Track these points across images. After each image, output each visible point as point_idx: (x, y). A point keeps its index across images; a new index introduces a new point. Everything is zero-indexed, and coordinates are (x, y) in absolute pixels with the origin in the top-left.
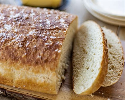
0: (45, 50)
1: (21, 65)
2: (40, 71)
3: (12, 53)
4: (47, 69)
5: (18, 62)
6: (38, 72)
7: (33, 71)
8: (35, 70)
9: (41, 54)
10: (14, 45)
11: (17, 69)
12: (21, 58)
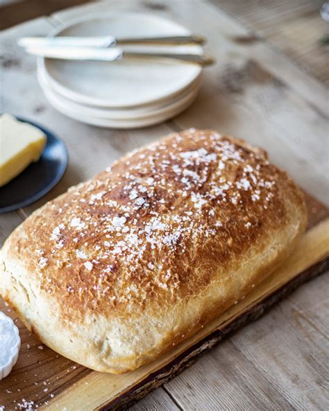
0: (243, 211)
1: (237, 258)
2: (265, 243)
3: (213, 253)
4: (269, 232)
5: (231, 256)
6: (263, 247)
7: (257, 252)
8: (258, 248)
9: (245, 218)
10: (202, 239)
11: (236, 270)
12: (230, 248)
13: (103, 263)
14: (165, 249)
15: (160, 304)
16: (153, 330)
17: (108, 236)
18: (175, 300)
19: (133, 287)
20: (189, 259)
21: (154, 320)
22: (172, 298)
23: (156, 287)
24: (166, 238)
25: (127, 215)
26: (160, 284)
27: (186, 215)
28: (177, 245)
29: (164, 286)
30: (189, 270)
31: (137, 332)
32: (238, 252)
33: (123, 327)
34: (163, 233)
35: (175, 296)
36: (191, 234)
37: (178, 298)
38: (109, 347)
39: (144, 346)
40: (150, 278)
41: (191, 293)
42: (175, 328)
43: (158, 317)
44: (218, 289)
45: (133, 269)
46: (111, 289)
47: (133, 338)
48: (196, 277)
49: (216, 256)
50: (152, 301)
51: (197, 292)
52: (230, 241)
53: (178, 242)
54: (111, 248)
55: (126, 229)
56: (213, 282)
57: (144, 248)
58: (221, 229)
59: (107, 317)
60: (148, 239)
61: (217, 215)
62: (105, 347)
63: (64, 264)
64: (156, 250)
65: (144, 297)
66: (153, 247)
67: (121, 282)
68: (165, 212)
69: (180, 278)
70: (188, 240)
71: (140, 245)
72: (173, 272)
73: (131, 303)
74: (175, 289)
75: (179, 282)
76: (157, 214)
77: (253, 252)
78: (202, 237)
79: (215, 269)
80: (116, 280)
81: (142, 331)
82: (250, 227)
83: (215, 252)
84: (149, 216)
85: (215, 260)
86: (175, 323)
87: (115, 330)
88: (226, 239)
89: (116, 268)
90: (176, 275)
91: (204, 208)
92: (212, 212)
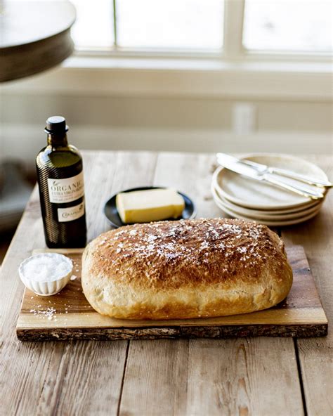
0: (228, 262)
1: (206, 285)
2: (232, 286)
3: (191, 274)
4: (238, 281)
5: (202, 282)
6: (229, 287)
7: (223, 288)
8: (224, 286)
9: (226, 266)
10: (189, 264)
11: (202, 291)
12: (204, 277)
13: (126, 252)
14: (164, 259)
15: (140, 284)
16: (129, 296)
17: (140, 242)
18: (151, 287)
19: (131, 269)
20: (173, 270)
21: (133, 291)
22: (149, 284)
23: (144, 275)
24: (169, 254)
25: (159, 236)
26: (147, 274)
27: (190, 249)
28: (172, 260)
29: (148, 276)
30: (169, 275)
31: (120, 293)
32: (209, 281)
33: (113, 286)
34: (169, 251)
35: (151, 284)
36: (185, 258)
37: (153, 286)
38: (102, 295)
39: (120, 303)
40: (144, 269)
41: (163, 288)
42: (143, 303)
43: (135, 290)
44: (183, 296)
45: (138, 260)
46: (120, 265)
47: (116, 295)
48: (171, 281)
49: (192, 277)
50: (137, 281)
51: (168, 289)
52: (206, 273)
53: (174, 259)
54: (137, 247)
55: (153, 242)
56: (181, 289)
57: (152, 254)
58: (206, 264)
59: (109, 278)
60: (159, 251)
61: (209, 257)
62: (101, 295)
63: (110, 246)
64: (158, 257)
65: (134, 276)
66: (158, 255)
67: (127, 264)
68: (181, 243)
69: (160, 277)
70: (180, 261)
71: (151, 252)
72: (158, 271)
73: (125, 276)
74: (153, 281)
75: (158, 278)
76: (175, 242)
77: (220, 287)
78: (189, 263)
79: (187, 283)
80: (126, 262)
81: (122, 293)
82: (226, 272)
83: (193, 274)
84: (170, 241)
85: (190, 278)
86: (144, 300)
87: (109, 286)
88: (205, 271)
89: (130, 257)
90: (159, 274)
91: (204, 250)
92: (207, 254)
